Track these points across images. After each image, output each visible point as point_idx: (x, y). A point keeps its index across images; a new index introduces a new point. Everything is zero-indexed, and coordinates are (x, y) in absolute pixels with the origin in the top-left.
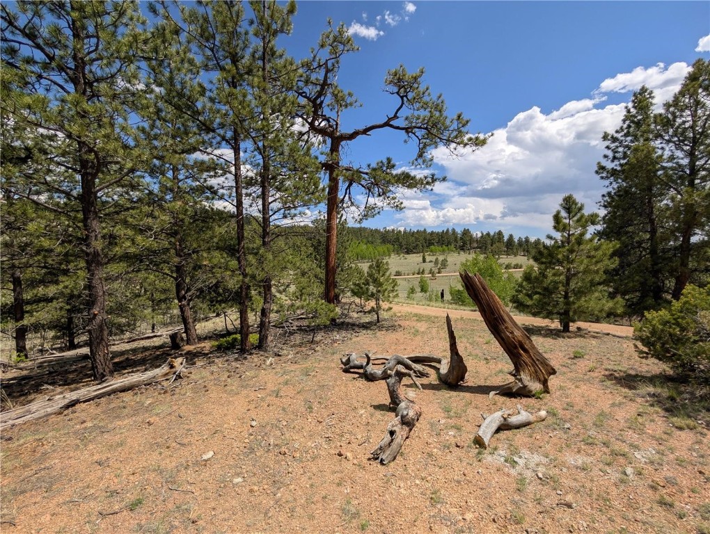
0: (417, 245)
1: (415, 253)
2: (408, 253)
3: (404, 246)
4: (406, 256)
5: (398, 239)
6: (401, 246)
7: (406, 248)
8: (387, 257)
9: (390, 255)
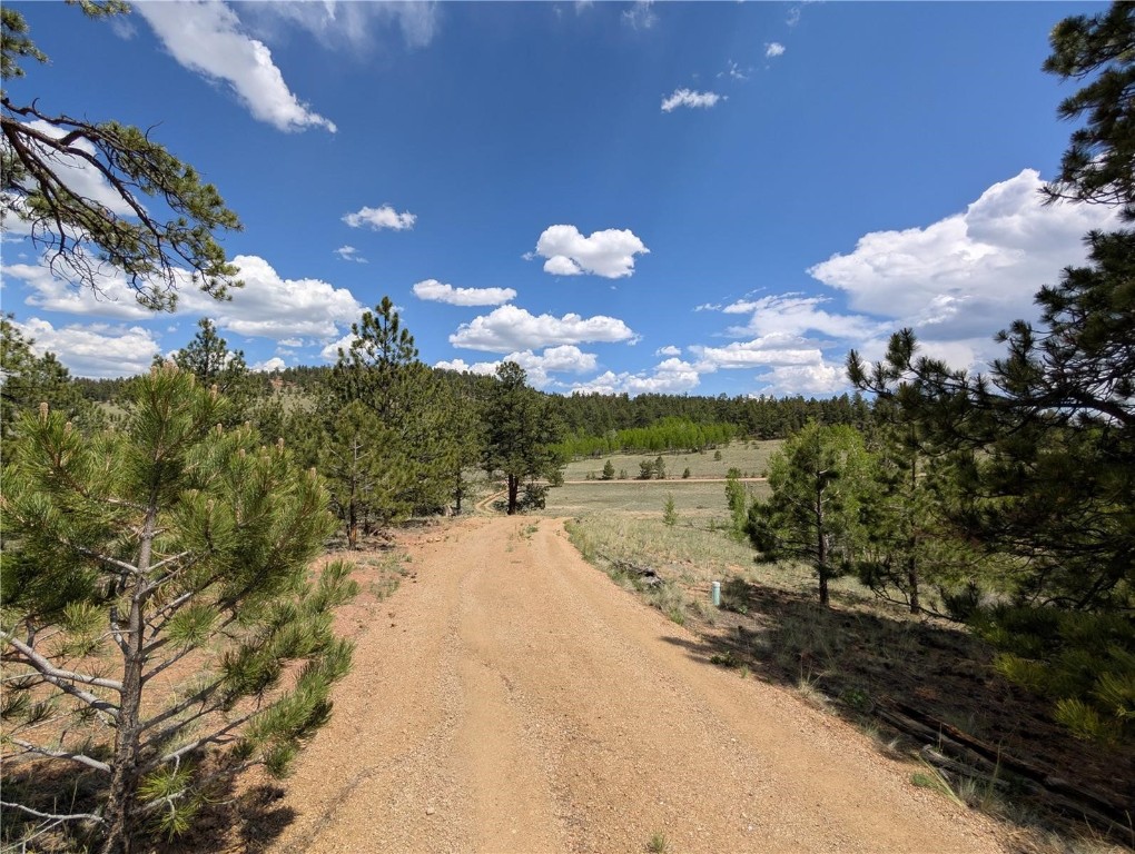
0: (781, 424)
1: (778, 438)
2: (763, 438)
3: (759, 427)
4: (757, 442)
5: (747, 413)
6: (752, 427)
7: (761, 430)
8: (723, 445)
9: (727, 442)
